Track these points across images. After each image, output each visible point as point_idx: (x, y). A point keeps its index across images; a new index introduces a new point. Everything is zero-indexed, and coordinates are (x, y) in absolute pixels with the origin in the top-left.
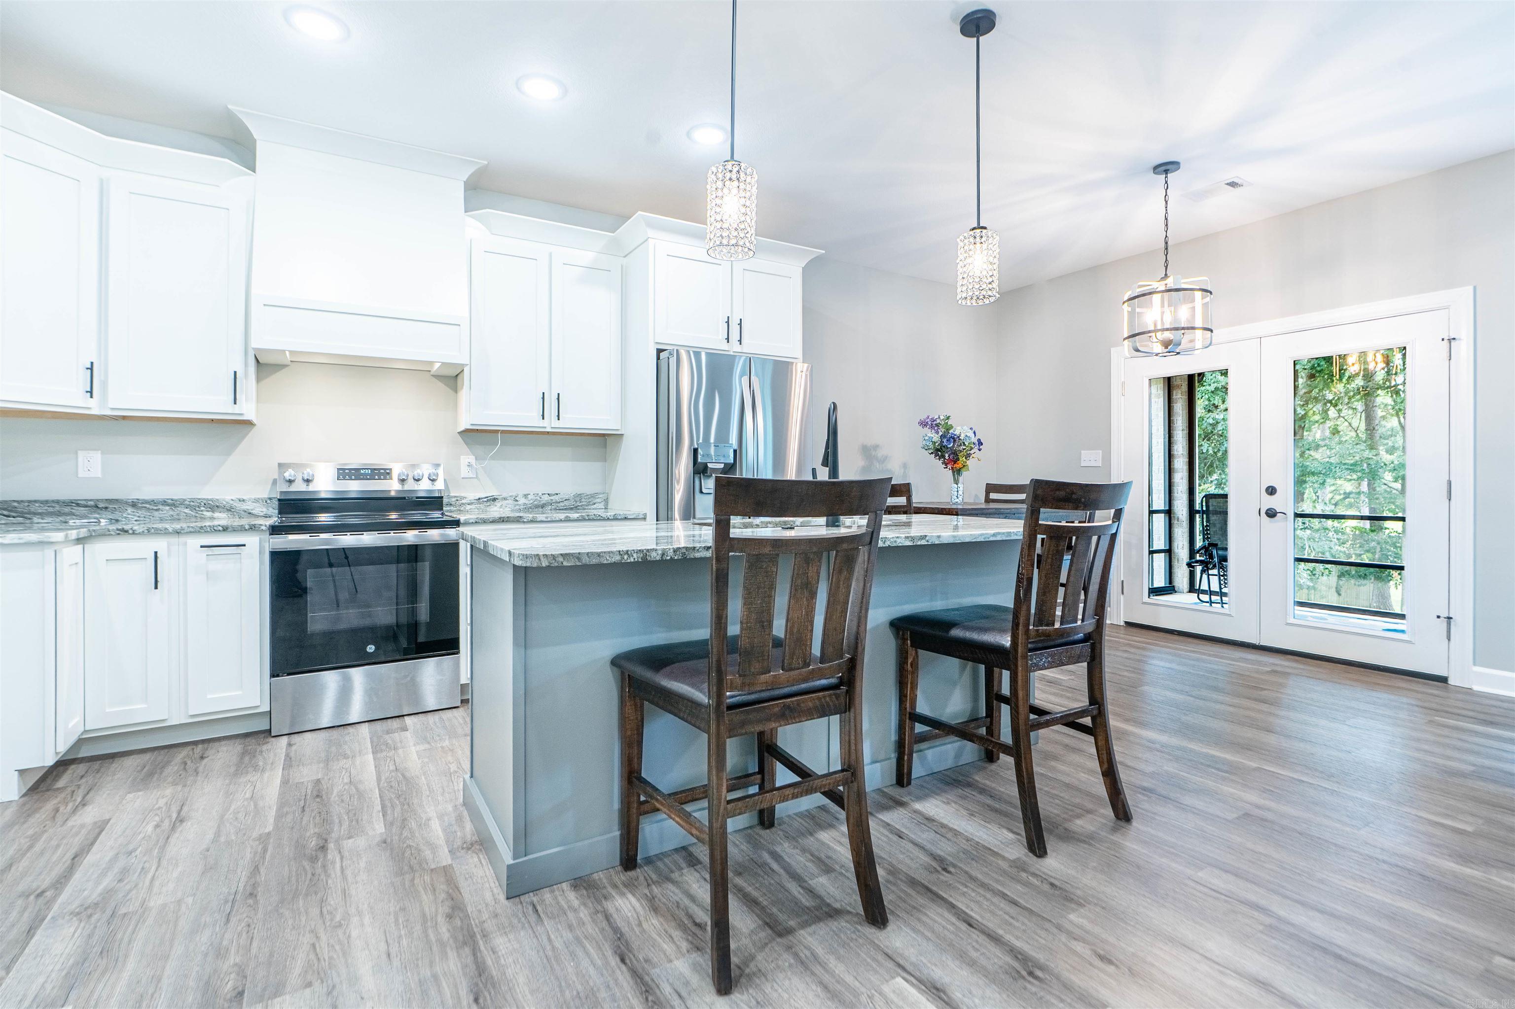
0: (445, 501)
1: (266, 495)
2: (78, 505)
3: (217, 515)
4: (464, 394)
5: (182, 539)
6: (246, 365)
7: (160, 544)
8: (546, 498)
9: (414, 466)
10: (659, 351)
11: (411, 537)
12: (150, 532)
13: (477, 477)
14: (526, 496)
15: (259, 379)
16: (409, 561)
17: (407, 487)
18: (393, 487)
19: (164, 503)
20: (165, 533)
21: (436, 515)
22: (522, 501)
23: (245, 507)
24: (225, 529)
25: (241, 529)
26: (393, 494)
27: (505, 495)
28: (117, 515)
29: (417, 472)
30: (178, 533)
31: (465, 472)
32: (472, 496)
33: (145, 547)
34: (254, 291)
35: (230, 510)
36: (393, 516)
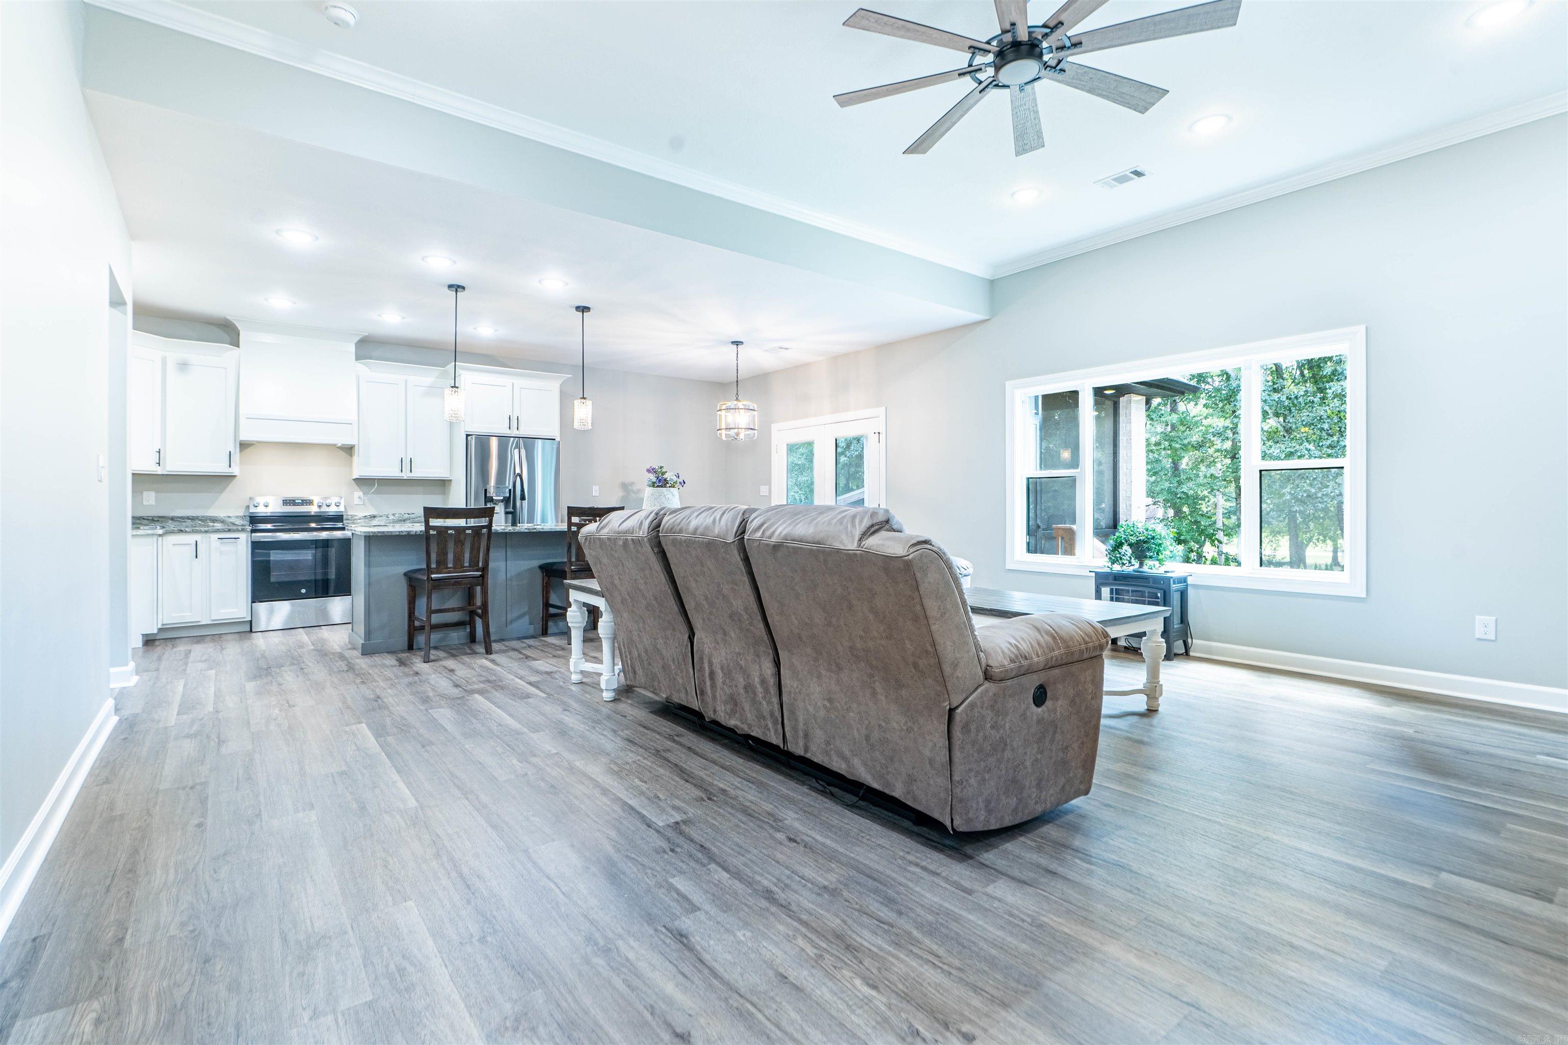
0: (345, 517)
1: (242, 514)
2: (144, 519)
3: (216, 524)
4: (355, 458)
5: (208, 535)
6: (235, 447)
7: (198, 537)
8: (406, 516)
9: (326, 498)
10: (467, 436)
11: (324, 535)
12: (193, 532)
13: (364, 504)
14: (394, 515)
15: (241, 451)
16: (323, 547)
17: (322, 510)
18: (313, 509)
19: (188, 518)
20: (201, 532)
21: (340, 525)
22: (391, 517)
23: (231, 520)
24: (229, 530)
25: (238, 531)
26: (313, 514)
27: (381, 514)
28: (163, 524)
29: (328, 502)
30: (206, 532)
31: (357, 501)
32: (361, 514)
33: (191, 538)
34: (241, 411)
35: (222, 522)
36: (313, 525)
